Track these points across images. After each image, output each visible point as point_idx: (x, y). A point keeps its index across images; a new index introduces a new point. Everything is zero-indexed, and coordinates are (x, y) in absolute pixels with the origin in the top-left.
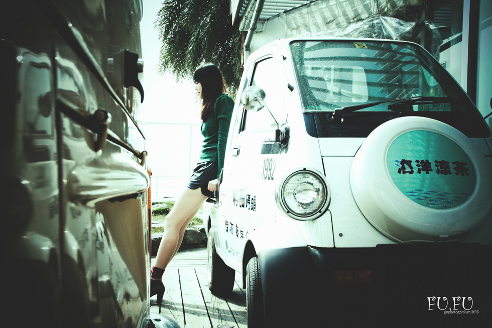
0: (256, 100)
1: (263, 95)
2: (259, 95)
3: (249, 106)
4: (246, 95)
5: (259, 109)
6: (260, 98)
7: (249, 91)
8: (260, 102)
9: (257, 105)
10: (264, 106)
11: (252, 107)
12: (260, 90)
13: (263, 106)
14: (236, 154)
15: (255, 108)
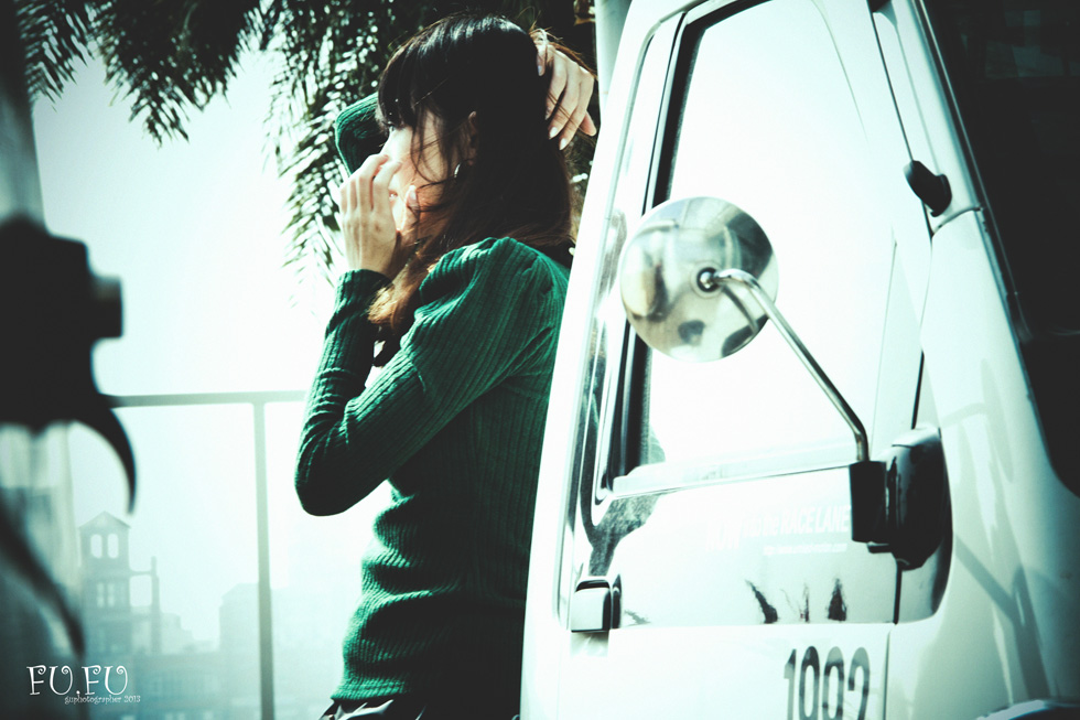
0: (714, 284)
1: (754, 246)
2: (731, 248)
3: (671, 323)
4: (648, 258)
5: (735, 343)
6: (738, 274)
7: (665, 229)
8: (741, 292)
9: (723, 318)
10: (763, 320)
11: (691, 331)
12: (731, 214)
13: (757, 314)
14: (598, 624)
15: (707, 335)
